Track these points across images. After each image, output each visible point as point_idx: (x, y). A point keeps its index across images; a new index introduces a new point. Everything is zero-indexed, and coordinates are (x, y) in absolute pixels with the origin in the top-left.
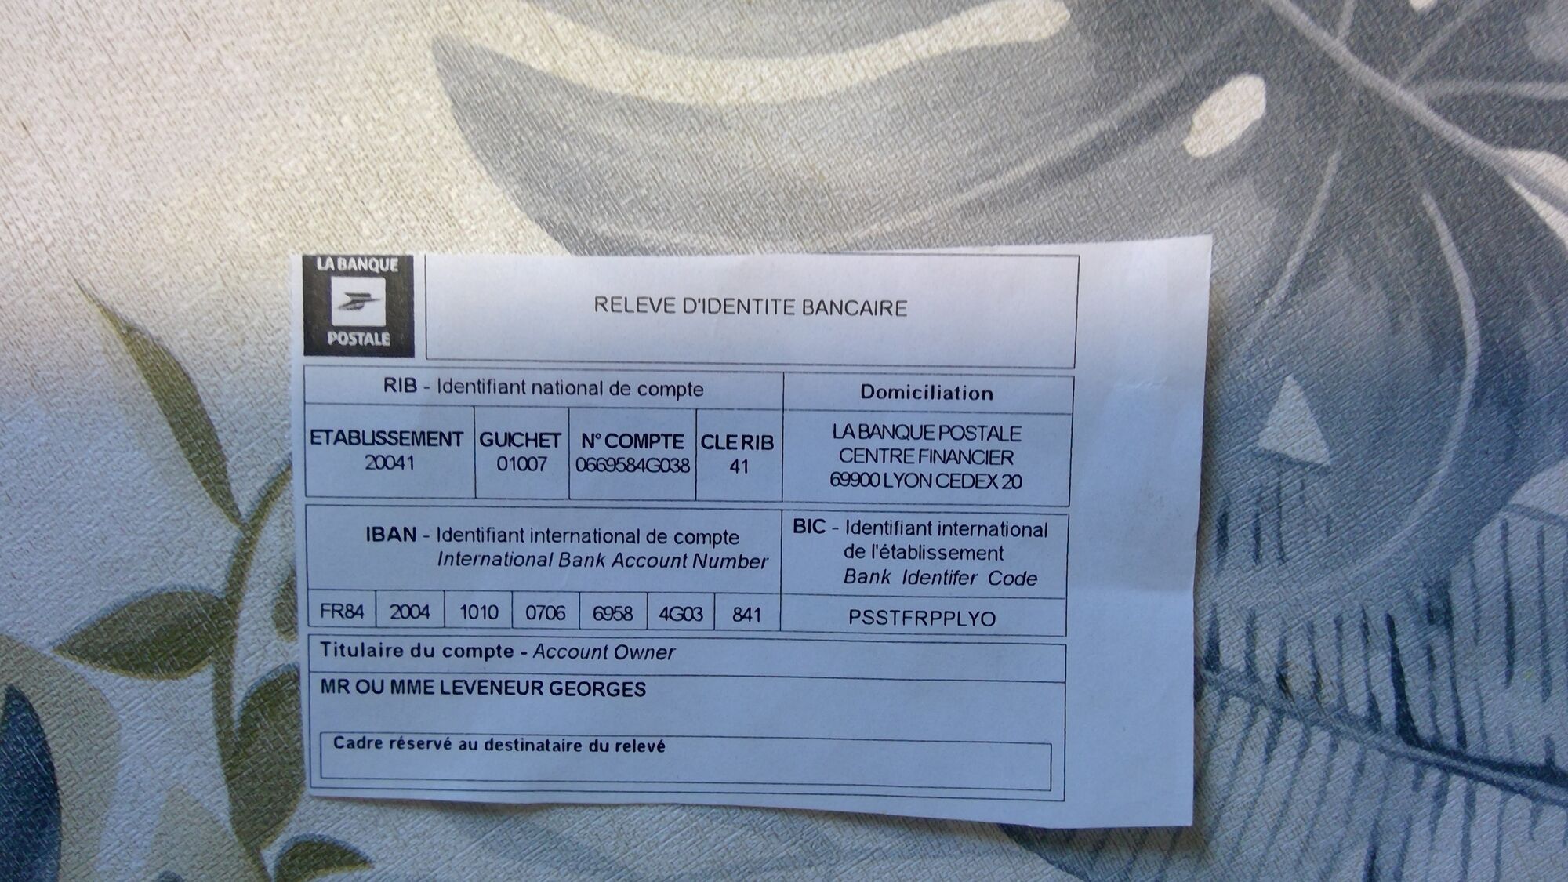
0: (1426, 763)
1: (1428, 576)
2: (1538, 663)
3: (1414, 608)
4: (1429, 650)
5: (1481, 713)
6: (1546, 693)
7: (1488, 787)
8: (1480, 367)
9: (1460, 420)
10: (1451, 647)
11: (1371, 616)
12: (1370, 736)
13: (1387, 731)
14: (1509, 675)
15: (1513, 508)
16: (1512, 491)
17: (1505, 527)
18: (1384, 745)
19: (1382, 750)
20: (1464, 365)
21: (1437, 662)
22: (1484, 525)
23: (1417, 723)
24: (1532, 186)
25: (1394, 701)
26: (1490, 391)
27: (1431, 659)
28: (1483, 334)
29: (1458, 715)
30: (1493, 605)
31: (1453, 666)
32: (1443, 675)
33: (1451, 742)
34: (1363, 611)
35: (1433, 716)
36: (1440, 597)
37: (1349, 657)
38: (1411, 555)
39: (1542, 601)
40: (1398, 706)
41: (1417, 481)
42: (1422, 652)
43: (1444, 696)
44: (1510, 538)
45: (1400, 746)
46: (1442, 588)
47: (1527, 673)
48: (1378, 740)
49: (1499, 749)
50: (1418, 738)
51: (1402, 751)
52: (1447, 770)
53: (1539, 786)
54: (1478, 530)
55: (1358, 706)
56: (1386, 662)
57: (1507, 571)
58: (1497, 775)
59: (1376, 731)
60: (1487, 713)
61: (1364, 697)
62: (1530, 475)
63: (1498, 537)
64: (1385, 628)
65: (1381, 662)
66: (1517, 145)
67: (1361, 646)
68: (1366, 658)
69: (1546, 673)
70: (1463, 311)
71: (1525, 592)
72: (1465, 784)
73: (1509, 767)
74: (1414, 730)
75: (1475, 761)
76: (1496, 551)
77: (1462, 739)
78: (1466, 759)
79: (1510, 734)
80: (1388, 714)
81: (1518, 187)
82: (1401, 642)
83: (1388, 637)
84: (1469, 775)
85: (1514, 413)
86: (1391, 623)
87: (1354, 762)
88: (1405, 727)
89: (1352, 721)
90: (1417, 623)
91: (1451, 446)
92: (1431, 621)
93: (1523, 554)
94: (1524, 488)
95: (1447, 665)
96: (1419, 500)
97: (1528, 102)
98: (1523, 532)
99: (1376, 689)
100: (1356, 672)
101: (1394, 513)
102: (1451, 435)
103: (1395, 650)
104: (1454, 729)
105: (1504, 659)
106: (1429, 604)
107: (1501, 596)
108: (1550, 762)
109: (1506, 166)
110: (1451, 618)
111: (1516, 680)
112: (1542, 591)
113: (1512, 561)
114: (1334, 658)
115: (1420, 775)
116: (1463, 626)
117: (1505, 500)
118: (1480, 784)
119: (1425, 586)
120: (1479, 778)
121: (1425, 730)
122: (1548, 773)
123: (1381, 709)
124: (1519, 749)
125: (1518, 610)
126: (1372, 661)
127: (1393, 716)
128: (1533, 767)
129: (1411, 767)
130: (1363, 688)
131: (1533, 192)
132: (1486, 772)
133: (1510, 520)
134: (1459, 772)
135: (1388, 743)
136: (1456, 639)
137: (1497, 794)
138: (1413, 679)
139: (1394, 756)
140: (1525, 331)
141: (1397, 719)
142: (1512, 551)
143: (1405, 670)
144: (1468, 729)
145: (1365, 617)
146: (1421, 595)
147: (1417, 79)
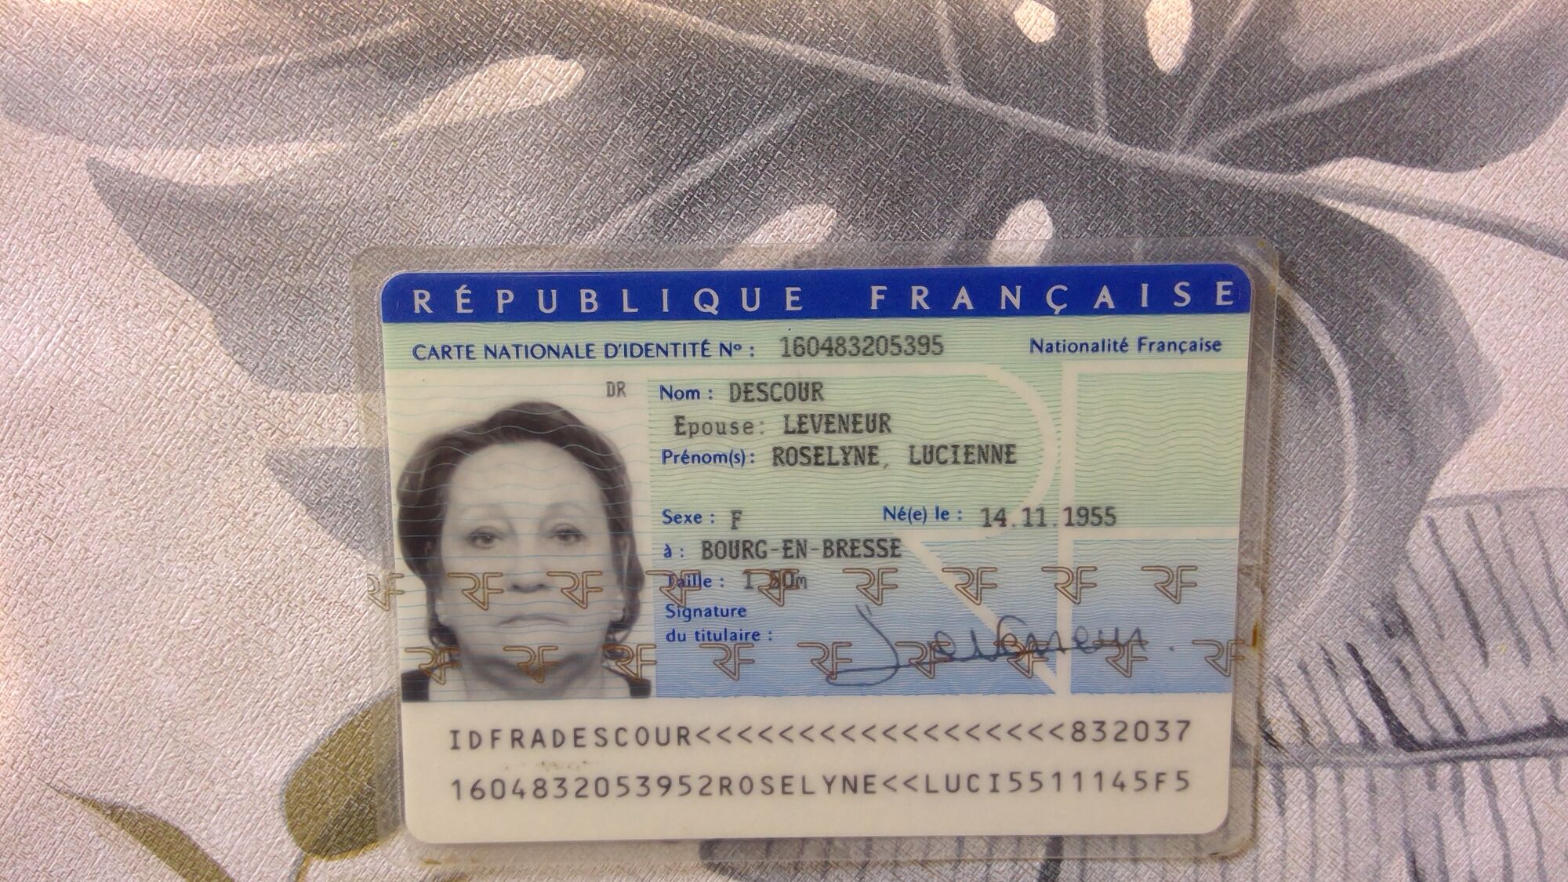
0: (1433, 762)
1: (1373, 595)
2: (1509, 634)
3: (1370, 629)
4: (1399, 662)
5: (1470, 699)
6: (1527, 658)
7: (1501, 762)
8: (1353, 385)
9: (1351, 441)
10: (1419, 652)
11: (1331, 650)
12: (1371, 758)
13: (1385, 747)
14: (1485, 656)
15: (1432, 505)
16: (1426, 490)
17: (1431, 524)
18: (1387, 760)
19: (1387, 765)
20: (1336, 389)
21: (1411, 670)
22: (1410, 529)
23: (1411, 730)
24: (1342, 196)
25: (1382, 719)
26: (1372, 404)
27: (1403, 669)
28: (1344, 354)
29: (1448, 709)
30: (1445, 598)
31: (1427, 668)
32: (1420, 679)
33: (1451, 735)
34: (1323, 648)
35: (1424, 718)
36: (1391, 610)
37: (1324, 694)
38: (1350, 582)
39: (1493, 578)
40: (1388, 722)
41: (1329, 513)
42: (1392, 666)
43: (1429, 697)
44: (1440, 532)
45: (1403, 756)
46: (1391, 602)
47: (1501, 647)
48: (1380, 758)
49: (1499, 724)
50: (1415, 742)
51: (1406, 759)
52: (1455, 761)
53: (1551, 744)
54: (1406, 536)
55: (1349, 734)
56: (1362, 686)
57: (1448, 563)
58: (1505, 749)
59: (1375, 751)
60: (1476, 696)
61: (1353, 725)
62: (1439, 466)
63: (1428, 535)
64: (1349, 656)
65: (1357, 688)
66: (1314, 162)
67: (1332, 680)
68: (1342, 690)
69: (1520, 640)
70: (1318, 339)
71: (1473, 575)
72: (1477, 767)
73: (1514, 737)
74: (1411, 737)
75: (1480, 743)
76: (1432, 550)
77: (1459, 728)
78: (1471, 744)
79: (1505, 707)
80: (1381, 731)
81: (1329, 203)
82: (1369, 665)
83: (1355, 663)
84: (1477, 758)
85: (1403, 416)
86: (1353, 651)
87: (1364, 785)
88: (1402, 738)
89: (1349, 749)
90: (1378, 642)
91: (1351, 469)
92: (1391, 636)
93: (1458, 541)
94: (1437, 481)
95: (1421, 668)
96: (1339, 529)
97: (1314, 117)
98: (1451, 523)
99: (1360, 714)
100: (1336, 706)
101: (1319, 550)
102: (1347, 458)
103: (1366, 672)
104: (1449, 722)
105: (1474, 642)
106: (1383, 620)
107: (1451, 588)
108: (1552, 718)
109: (1310, 186)
110: (1410, 626)
111: (1494, 657)
112: (1489, 569)
113: (1450, 553)
114: (1310, 700)
115: (1431, 775)
116: (1424, 629)
117: (1422, 499)
118: (1492, 762)
119: (1373, 605)
120: (1488, 757)
121: (1421, 734)
122: (1555, 728)
123: (1373, 730)
124: (1518, 718)
125: (1472, 595)
126: (1347, 691)
127: (1386, 732)
128: (1538, 729)
129: (1420, 771)
130: (1348, 717)
131: (1348, 201)
132: (1495, 749)
133: (1434, 516)
134: (1469, 758)
135: (1390, 758)
136: (1421, 642)
137: (1512, 765)
138: (1393, 693)
139: (1401, 766)
140: (1386, 335)
141: (1391, 733)
142: (1447, 542)
143: (1382, 688)
144: (1462, 717)
145: (1327, 653)
146: (1372, 615)
147: (1193, 138)
